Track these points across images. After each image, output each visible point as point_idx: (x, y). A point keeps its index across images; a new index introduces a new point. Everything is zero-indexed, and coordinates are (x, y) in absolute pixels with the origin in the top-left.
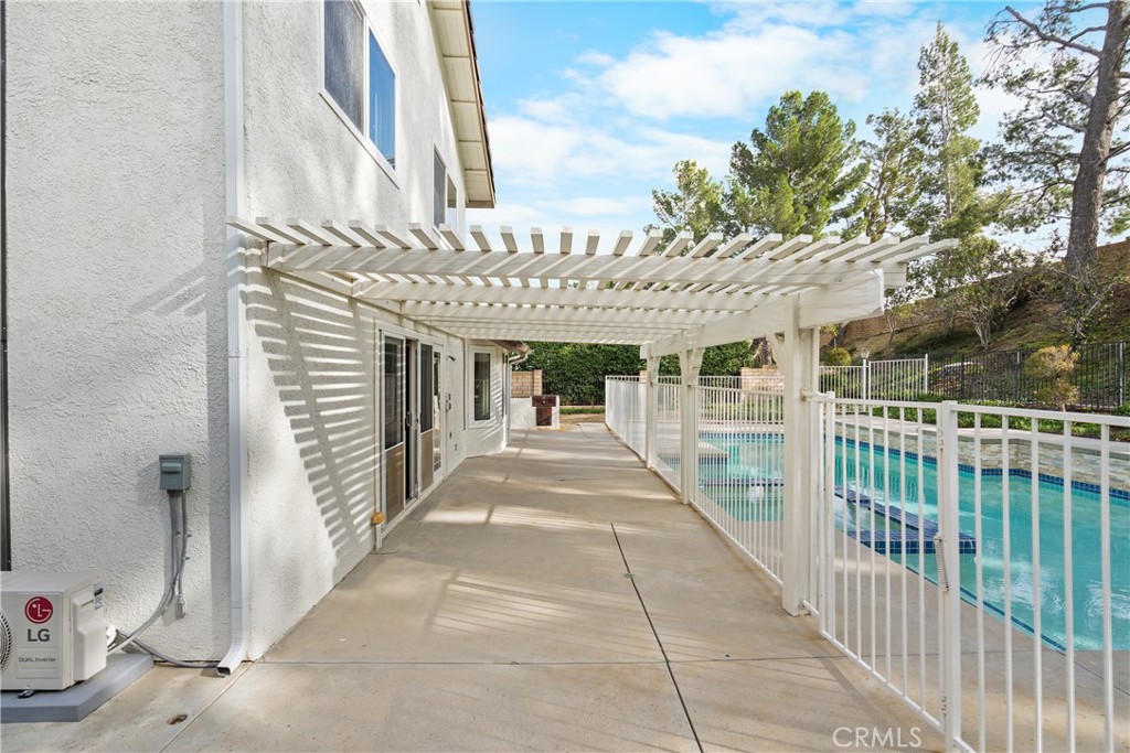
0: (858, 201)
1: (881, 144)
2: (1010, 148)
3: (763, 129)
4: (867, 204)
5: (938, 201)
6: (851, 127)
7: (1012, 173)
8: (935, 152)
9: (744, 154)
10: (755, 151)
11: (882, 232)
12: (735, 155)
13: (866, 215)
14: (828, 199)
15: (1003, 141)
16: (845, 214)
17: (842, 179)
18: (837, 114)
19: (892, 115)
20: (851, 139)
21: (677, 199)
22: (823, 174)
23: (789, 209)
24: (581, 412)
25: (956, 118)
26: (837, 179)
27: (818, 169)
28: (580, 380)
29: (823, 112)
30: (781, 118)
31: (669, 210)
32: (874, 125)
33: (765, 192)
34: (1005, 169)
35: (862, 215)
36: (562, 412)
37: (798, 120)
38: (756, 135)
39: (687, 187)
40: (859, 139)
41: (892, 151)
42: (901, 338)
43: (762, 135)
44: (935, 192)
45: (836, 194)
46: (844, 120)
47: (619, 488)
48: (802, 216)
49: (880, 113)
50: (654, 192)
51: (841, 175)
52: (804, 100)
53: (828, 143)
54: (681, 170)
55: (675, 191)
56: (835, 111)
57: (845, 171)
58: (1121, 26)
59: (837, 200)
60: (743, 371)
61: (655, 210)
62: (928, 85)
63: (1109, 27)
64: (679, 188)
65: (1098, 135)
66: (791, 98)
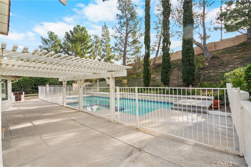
0: (92, 51)
1: (95, 41)
2: (115, 48)
3: (72, 31)
4: (93, 52)
5: (105, 53)
6: (90, 36)
7: (116, 51)
8: (105, 45)
9: (68, 35)
10: (71, 35)
11: (96, 57)
12: (66, 35)
13: (93, 53)
14: (86, 49)
15: (114, 46)
16: (90, 53)
18: (88, 33)
19: (97, 36)
21: (49, 41)
22: (85, 44)
24: (28, 96)
25: (107, 40)
28: (26, 87)
29: (85, 31)
30: (77, 30)
31: (46, 43)
32: (94, 37)
33: (74, 45)
34: (115, 51)
35: (92, 53)
36: (25, 96)
38: (71, 31)
39: (52, 38)
40: (91, 39)
41: (97, 42)
43: (72, 32)
44: (105, 52)
45: (88, 48)
46: (89, 34)
47: (62, 111)
49: (95, 35)
50: (42, 37)
51: (89, 45)
52: (81, 27)
53: (86, 38)
54: (50, 34)
55: (48, 38)
56: (87, 32)
57: (89, 44)
58: (127, 34)
59: (88, 50)
60: (73, 84)
61: (42, 42)
62: (103, 33)
63: (126, 33)
64: (49, 38)
65: (125, 49)
66: (78, 26)
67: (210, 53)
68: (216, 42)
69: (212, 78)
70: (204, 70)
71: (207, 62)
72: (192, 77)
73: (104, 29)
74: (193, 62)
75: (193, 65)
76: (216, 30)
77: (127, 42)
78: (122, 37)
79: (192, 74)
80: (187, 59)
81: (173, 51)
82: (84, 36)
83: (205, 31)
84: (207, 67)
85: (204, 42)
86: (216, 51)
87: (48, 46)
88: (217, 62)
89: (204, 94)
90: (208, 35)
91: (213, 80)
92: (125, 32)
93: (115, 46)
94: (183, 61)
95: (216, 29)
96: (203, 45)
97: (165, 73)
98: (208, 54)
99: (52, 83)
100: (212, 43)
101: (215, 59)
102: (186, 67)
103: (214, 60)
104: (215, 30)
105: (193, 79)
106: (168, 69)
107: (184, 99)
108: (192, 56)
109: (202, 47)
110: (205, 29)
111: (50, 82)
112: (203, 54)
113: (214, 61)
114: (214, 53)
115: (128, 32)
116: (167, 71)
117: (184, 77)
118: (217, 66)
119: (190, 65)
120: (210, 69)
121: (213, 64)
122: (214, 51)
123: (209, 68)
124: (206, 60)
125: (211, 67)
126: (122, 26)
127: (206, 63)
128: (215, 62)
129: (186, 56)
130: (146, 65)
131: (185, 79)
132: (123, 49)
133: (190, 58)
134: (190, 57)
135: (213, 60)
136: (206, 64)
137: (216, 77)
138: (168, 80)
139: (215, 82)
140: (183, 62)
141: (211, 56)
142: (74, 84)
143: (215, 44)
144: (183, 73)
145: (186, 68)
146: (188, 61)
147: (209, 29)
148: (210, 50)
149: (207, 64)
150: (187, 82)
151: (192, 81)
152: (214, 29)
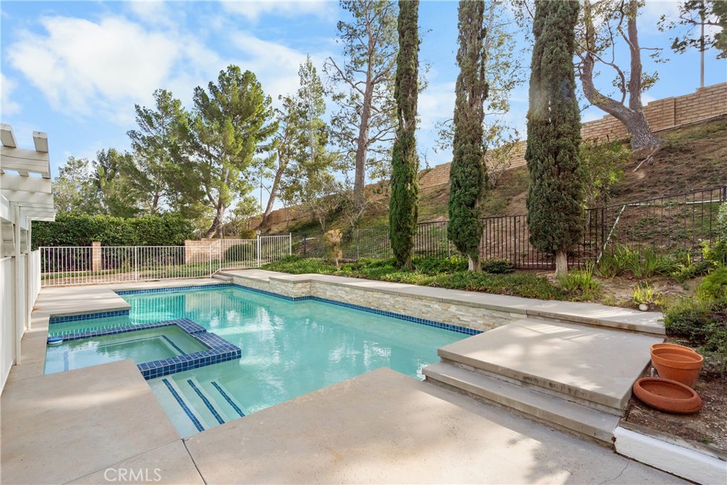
0: (274, 143)
1: (287, 114)
3: (216, 83)
4: (279, 146)
6: (269, 100)
9: (203, 96)
10: (211, 97)
12: (197, 95)
13: (279, 152)
14: (256, 138)
16: (267, 149)
17: (265, 129)
18: (262, 89)
19: (291, 98)
20: (270, 106)
21: (157, 116)
22: (252, 122)
23: (231, 139)
25: (316, 108)
26: (262, 127)
27: (250, 118)
30: (228, 80)
31: (151, 124)
32: (282, 102)
33: (216, 124)
35: (276, 151)
37: (238, 85)
38: (211, 86)
39: (164, 108)
40: (274, 107)
42: (292, 224)
43: (216, 87)
45: (261, 136)
46: (266, 94)
48: (240, 145)
49: (285, 95)
50: (137, 107)
52: (242, 73)
53: (256, 104)
54: (159, 96)
55: (155, 110)
56: (260, 86)
57: (266, 124)
58: (370, 85)
59: (262, 140)
60: (187, 242)
61: (138, 120)
62: (304, 86)
63: (367, 83)
64: (159, 108)
65: (364, 131)
66: (233, 69)
67: (655, 134)
68: (682, 97)
69: (659, 229)
70: (629, 195)
71: (643, 168)
72: (567, 221)
73: (306, 75)
74: (571, 158)
75: (573, 171)
76: (680, 52)
77: (369, 110)
78: (357, 96)
79: (565, 208)
80: (545, 146)
81: (517, 133)
82: (249, 99)
83: (639, 61)
84: (642, 186)
85: (631, 100)
86: (680, 130)
87: (154, 132)
88: (682, 167)
89: (617, 296)
90: (651, 75)
91: (666, 235)
92: (365, 79)
93: (332, 124)
94: (531, 157)
95: (678, 46)
96: (631, 107)
97: (461, 204)
98: (647, 139)
99: (114, 238)
100: (663, 101)
101: (677, 155)
102: (543, 180)
103: (672, 159)
104: (676, 50)
105: (570, 231)
106: (473, 190)
107: (521, 316)
108: (569, 133)
109: (625, 117)
110: (639, 52)
111: (107, 234)
112: (628, 141)
113: (671, 162)
114: (672, 135)
115: (372, 80)
116: (467, 198)
117: (532, 221)
118: (680, 181)
119: (560, 170)
120: (654, 193)
121: (668, 173)
122: (674, 129)
123: (650, 191)
124: (640, 160)
125: (655, 186)
126: (357, 62)
127: (637, 170)
128: (672, 167)
129: (541, 135)
130: (397, 179)
131: (538, 231)
132: (357, 134)
133: (561, 142)
134: (559, 136)
135: (667, 159)
136: (637, 176)
137: (677, 222)
138: (470, 234)
139: (674, 245)
140: (531, 161)
141: (658, 146)
142: (190, 241)
143: (676, 105)
144: (531, 203)
145: (541, 185)
146: (550, 156)
147: (654, 52)
148: (656, 129)
149: (641, 175)
150: (544, 243)
151: (565, 239)
152: (673, 47)
